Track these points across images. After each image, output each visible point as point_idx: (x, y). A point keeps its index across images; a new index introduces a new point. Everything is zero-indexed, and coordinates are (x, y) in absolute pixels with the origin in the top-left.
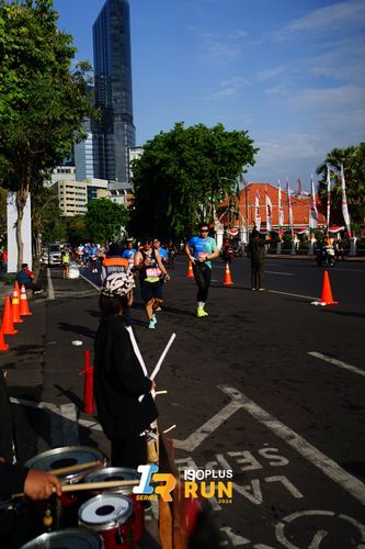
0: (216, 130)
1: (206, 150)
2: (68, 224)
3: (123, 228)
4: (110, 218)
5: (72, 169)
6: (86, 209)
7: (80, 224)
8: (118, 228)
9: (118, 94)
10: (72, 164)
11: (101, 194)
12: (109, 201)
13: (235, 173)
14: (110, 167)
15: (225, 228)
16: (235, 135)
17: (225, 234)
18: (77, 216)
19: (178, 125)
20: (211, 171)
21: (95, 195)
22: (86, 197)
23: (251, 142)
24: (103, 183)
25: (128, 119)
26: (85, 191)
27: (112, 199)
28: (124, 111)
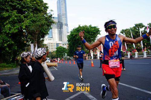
0: (90, 26)
1: (87, 32)
2: (51, 54)
3: (66, 54)
4: (62, 51)
5: (52, 39)
6: (56, 49)
7: (55, 54)
8: (65, 54)
9: (64, 19)
10: (52, 38)
11: (60, 45)
12: (62, 47)
13: (95, 37)
14: (62, 38)
15: (93, 52)
16: (95, 27)
17: (93, 54)
18: (54, 51)
19: (79, 25)
20: (89, 37)
21: (58, 46)
22: (56, 46)
23: (99, 29)
24: (61, 42)
25: (67, 25)
26: (56, 45)
27: (63, 46)
28: (66, 23)
